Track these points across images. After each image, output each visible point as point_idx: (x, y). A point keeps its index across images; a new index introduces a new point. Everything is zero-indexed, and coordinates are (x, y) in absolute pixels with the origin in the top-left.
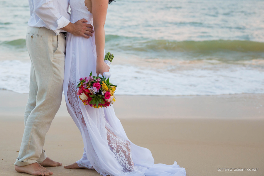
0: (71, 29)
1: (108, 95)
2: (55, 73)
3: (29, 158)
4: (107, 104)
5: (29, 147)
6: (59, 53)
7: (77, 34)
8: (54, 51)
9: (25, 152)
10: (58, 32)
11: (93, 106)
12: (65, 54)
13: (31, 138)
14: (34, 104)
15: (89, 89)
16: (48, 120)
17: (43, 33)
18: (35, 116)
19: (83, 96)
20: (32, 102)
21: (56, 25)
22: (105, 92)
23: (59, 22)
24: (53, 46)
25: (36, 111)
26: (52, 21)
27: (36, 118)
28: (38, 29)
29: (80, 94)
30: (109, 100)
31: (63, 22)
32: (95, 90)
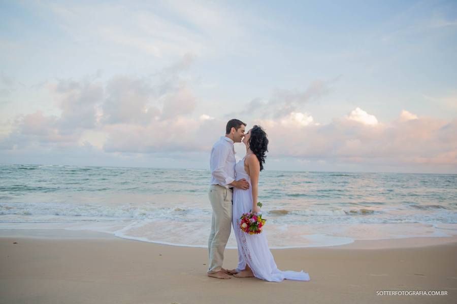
0: (235, 184)
1: (261, 225)
2: (225, 214)
3: (215, 268)
4: (259, 232)
5: (214, 261)
6: (227, 201)
7: (239, 188)
8: (224, 200)
9: (212, 265)
10: (227, 187)
11: (249, 232)
12: (232, 202)
13: (215, 256)
14: (214, 235)
15: (250, 220)
16: (224, 244)
17: (218, 188)
18: (215, 241)
19: (244, 225)
20: (213, 233)
21: (225, 182)
22: (259, 223)
23: (226, 180)
24: (224, 196)
25: (215, 238)
26: (222, 180)
27: (216, 243)
28: (214, 186)
29: (242, 224)
30: (260, 229)
31: (230, 180)
32: (253, 221)
